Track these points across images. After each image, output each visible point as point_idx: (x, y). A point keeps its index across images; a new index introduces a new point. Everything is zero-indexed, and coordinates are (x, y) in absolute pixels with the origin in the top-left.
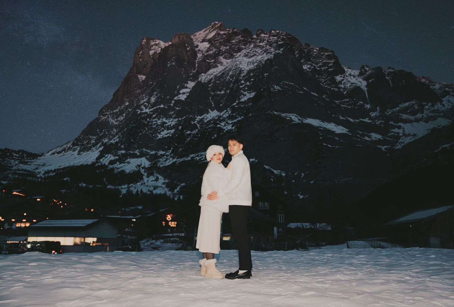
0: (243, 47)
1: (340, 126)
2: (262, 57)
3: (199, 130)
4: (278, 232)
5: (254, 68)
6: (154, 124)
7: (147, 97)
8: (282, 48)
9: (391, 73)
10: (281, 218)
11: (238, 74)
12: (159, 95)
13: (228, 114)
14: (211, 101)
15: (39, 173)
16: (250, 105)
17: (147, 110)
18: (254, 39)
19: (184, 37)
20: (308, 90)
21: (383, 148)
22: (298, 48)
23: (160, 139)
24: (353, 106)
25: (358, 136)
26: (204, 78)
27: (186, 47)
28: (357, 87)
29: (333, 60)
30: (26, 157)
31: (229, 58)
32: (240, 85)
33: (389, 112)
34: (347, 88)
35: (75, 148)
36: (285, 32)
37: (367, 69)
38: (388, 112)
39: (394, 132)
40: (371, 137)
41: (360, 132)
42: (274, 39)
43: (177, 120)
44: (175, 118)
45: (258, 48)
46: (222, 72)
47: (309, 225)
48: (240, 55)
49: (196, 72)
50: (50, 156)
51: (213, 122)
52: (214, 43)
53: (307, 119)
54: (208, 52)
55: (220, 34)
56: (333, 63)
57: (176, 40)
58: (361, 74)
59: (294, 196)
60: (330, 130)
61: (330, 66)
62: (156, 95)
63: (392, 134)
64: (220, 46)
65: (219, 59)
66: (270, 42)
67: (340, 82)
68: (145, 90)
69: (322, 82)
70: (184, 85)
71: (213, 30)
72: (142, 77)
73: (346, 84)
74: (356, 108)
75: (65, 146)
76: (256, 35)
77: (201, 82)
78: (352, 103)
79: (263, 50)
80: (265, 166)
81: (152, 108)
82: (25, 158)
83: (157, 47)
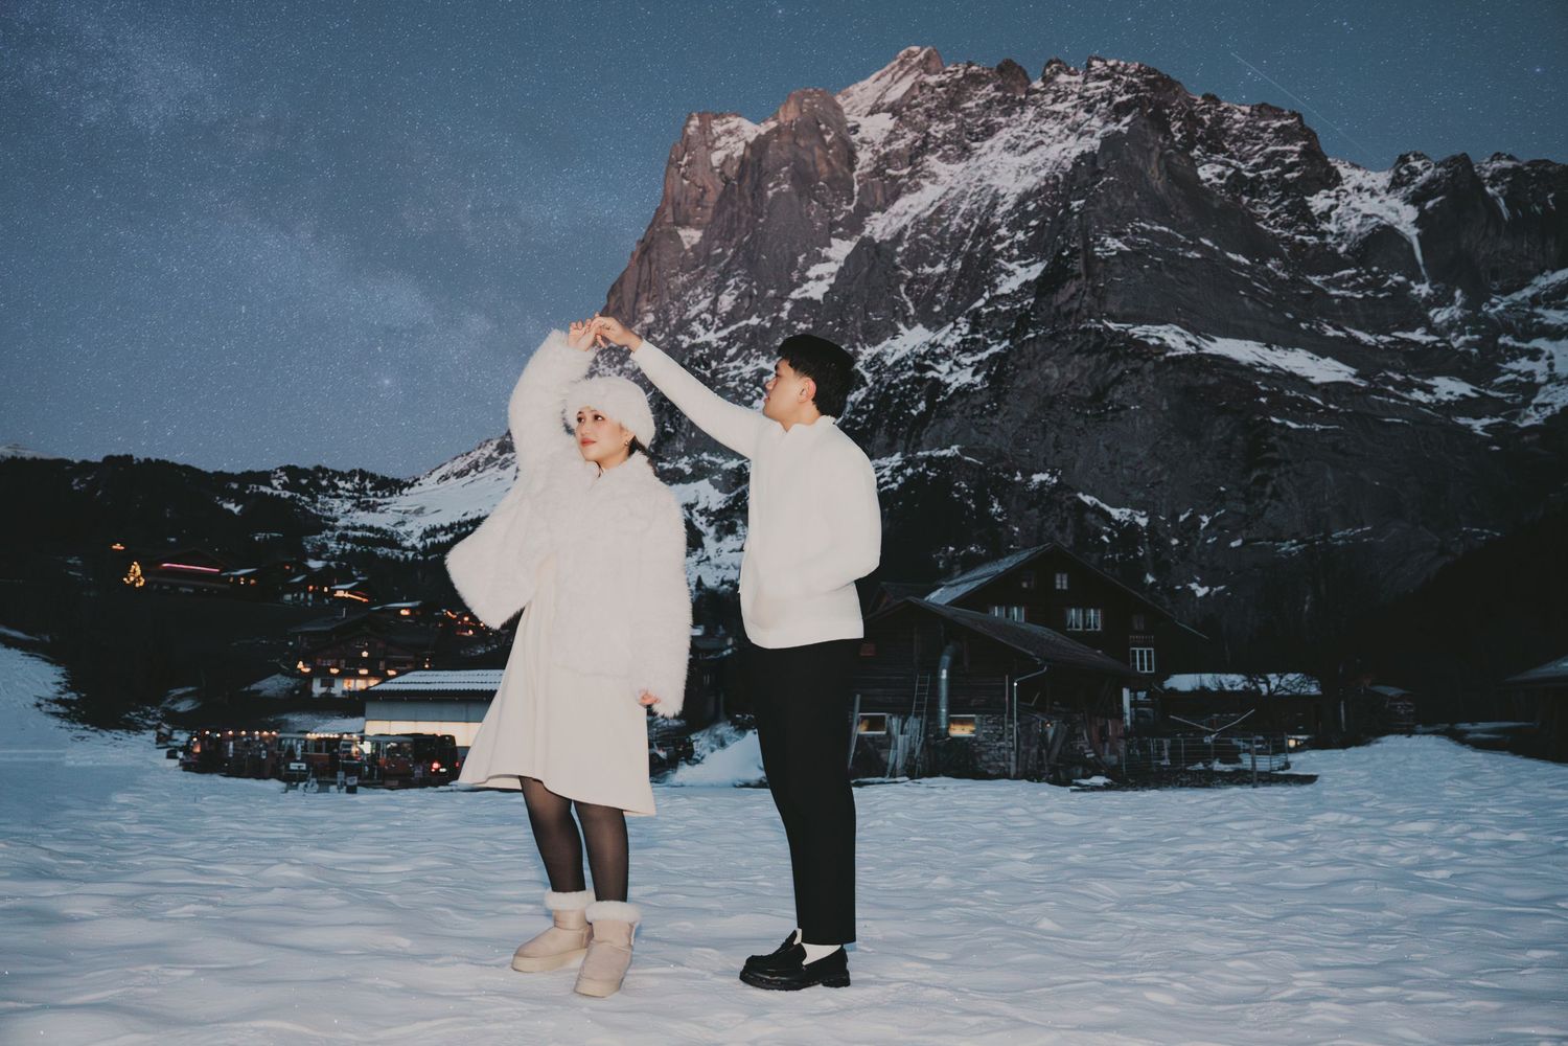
0: (1002, 120)
1: (1329, 360)
2: (1064, 149)
3: (870, 392)
4: (1133, 704)
5: (1037, 187)
7: (709, 294)
8: (1126, 115)
9: (1504, 172)
10: (1143, 659)
11: (987, 207)
12: (744, 286)
13: (960, 335)
14: (904, 296)
15: (409, 534)
16: (1029, 303)
17: (712, 337)
18: (1036, 91)
19: (814, 104)
20: (1216, 248)
21: (1478, 426)
22: (1180, 113)
24: (1369, 293)
25: (1391, 388)
26: (880, 226)
27: (822, 134)
28: (1384, 226)
29: (1300, 144)
30: (371, 489)
31: (959, 158)
32: (995, 244)
33: (1498, 306)
34: (1350, 232)
35: (507, 460)
36: (1137, 64)
37: (1418, 165)
38: (1494, 306)
39: (1518, 372)
40: (1435, 390)
41: (1398, 377)
42: (1102, 87)
45: (1050, 120)
46: (937, 204)
47: (1244, 681)
48: (992, 148)
49: (854, 208)
50: (436, 486)
51: (914, 362)
52: (908, 113)
53: (1214, 341)
54: (890, 145)
55: (926, 84)
56: (1301, 154)
57: (790, 114)
58: (1396, 184)
59: (1178, 587)
60: (1292, 375)
61: (1291, 163)
62: (736, 287)
63: (1511, 377)
64: (926, 124)
65: (927, 164)
66: (1089, 98)
67: (1326, 216)
68: (703, 272)
69: (1262, 219)
70: (819, 253)
71: (906, 74)
72: (691, 236)
73: (1347, 218)
74: (1381, 296)
75: (476, 455)
76: (1043, 80)
77: (871, 239)
78: (1366, 280)
79: (1067, 126)
80: (1080, 495)
81: (726, 326)
82: (368, 492)
83: (732, 140)
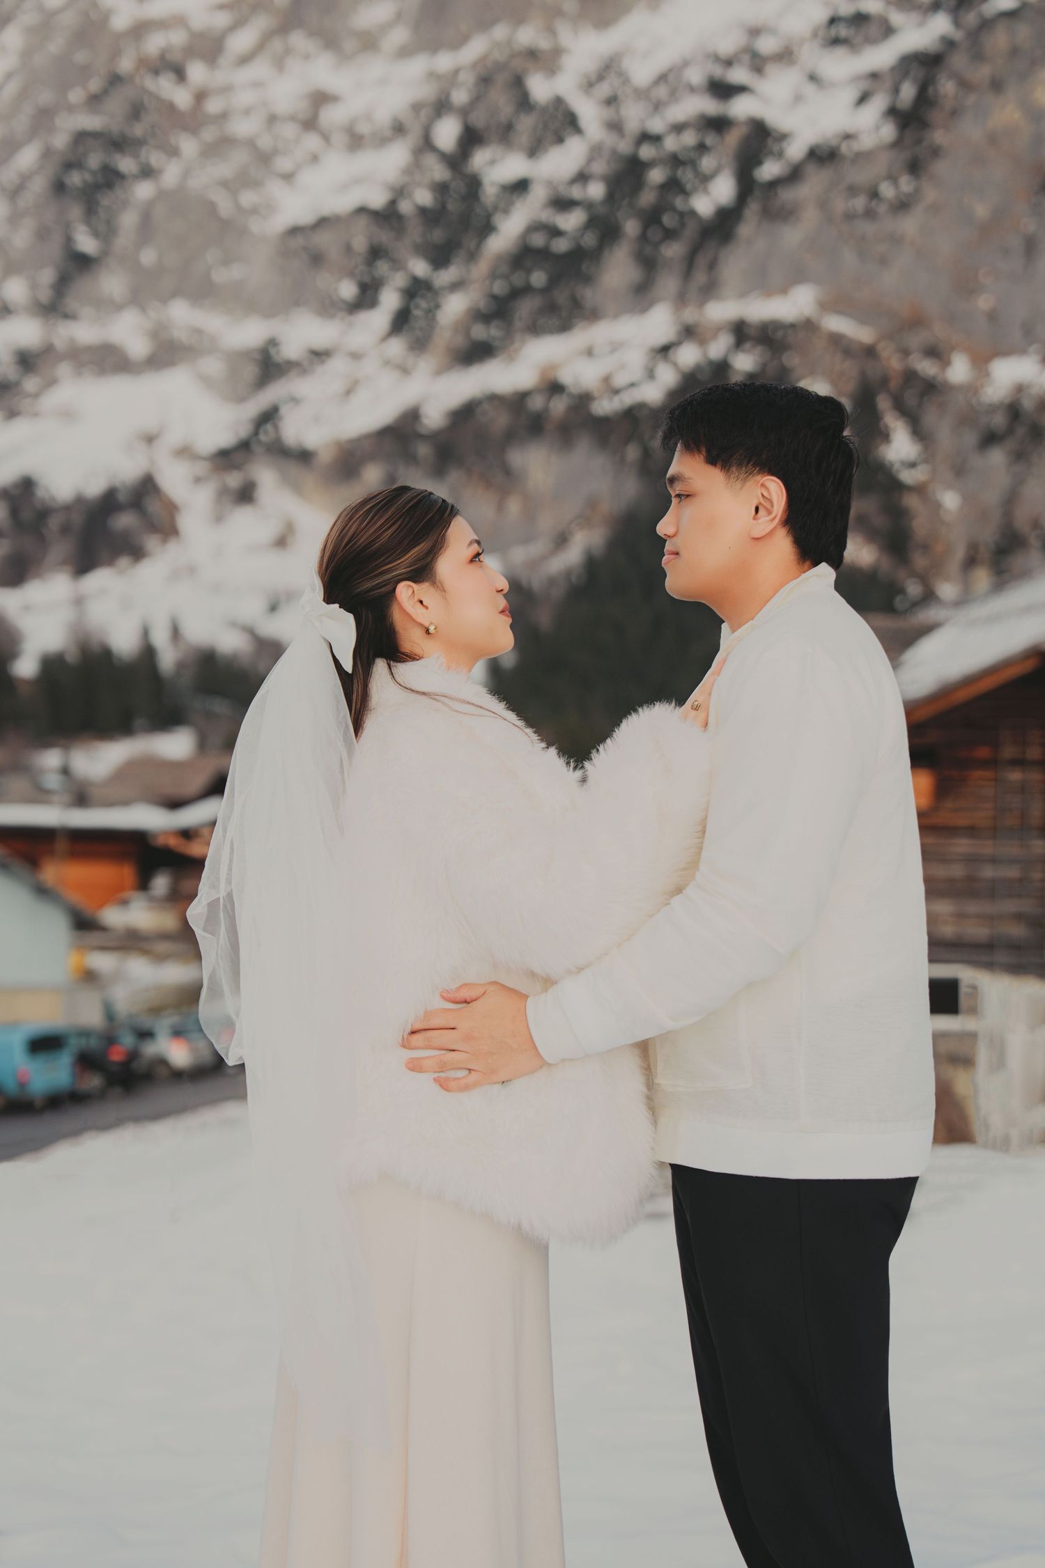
3: (595, 151)
6: (247, 112)
23: (295, 231)
43: (418, 66)
44: (405, 53)
51: (705, 74)
